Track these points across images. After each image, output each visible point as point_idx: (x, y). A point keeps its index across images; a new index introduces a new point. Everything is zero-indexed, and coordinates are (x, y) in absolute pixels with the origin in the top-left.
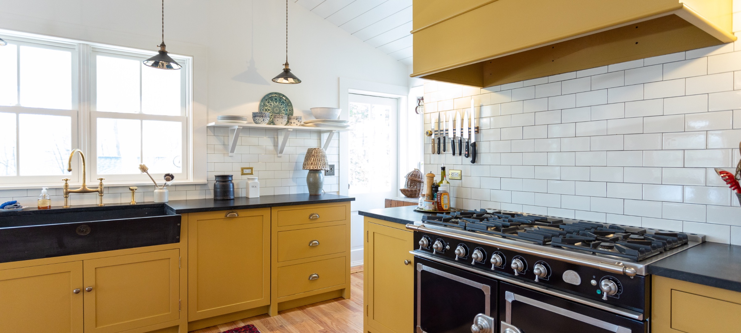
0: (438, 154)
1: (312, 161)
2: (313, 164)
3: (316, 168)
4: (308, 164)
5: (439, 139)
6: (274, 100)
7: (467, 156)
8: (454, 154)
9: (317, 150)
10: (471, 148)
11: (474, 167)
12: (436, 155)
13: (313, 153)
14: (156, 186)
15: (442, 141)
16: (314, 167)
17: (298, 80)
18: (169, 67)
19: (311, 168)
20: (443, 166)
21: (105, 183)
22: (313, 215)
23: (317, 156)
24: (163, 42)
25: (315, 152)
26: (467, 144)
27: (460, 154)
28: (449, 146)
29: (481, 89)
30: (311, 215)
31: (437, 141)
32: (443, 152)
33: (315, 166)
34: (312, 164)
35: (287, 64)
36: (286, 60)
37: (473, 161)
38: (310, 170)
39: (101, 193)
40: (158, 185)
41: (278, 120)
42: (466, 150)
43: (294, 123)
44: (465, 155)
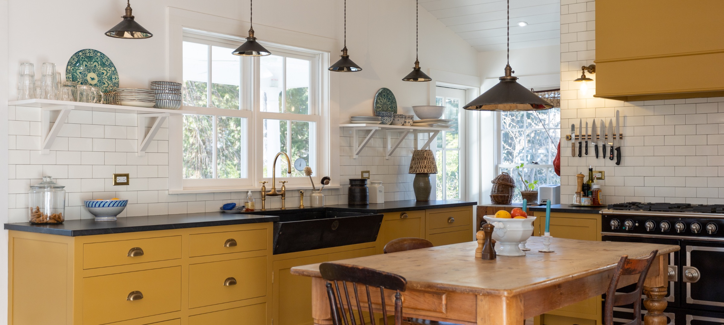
0: (579, 157)
1: (425, 164)
2: (427, 167)
3: (430, 171)
4: (420, 167)
5: (580, 143)
6: (383, 96)
7: (612, 158)
8: (597, 157)
9: (428, 152)
10: (615, 152)
11: (618, 168)
12: (577, 158)
13: (425, 155)
14: (314, 189)
15: (584, 145)
16: (429, 171)
17: (429, 78)
18: (349, 70)
19: (418, 172)
20: (591, 167)
21: (288, 186)
22: (451, 218)
23: (429, 158)
24: (345, 47)
25: (427, 154)
26: (612, 148)
27: (604, 157)
28: (592, 151)
29: (624, 102)
30: (449, 219)
31: (577, 145)
32: (585, 155)
33: (429, 169)
34: (425, 167)
35: (417, 63)
36: (416, 58)
37: (618, 163)
38: (417, 174)
39: (283, 195)
40: (316, 188)
41: (398, 120)
42: (611, 153)
43: (409, 122)
44: (610, 158)
